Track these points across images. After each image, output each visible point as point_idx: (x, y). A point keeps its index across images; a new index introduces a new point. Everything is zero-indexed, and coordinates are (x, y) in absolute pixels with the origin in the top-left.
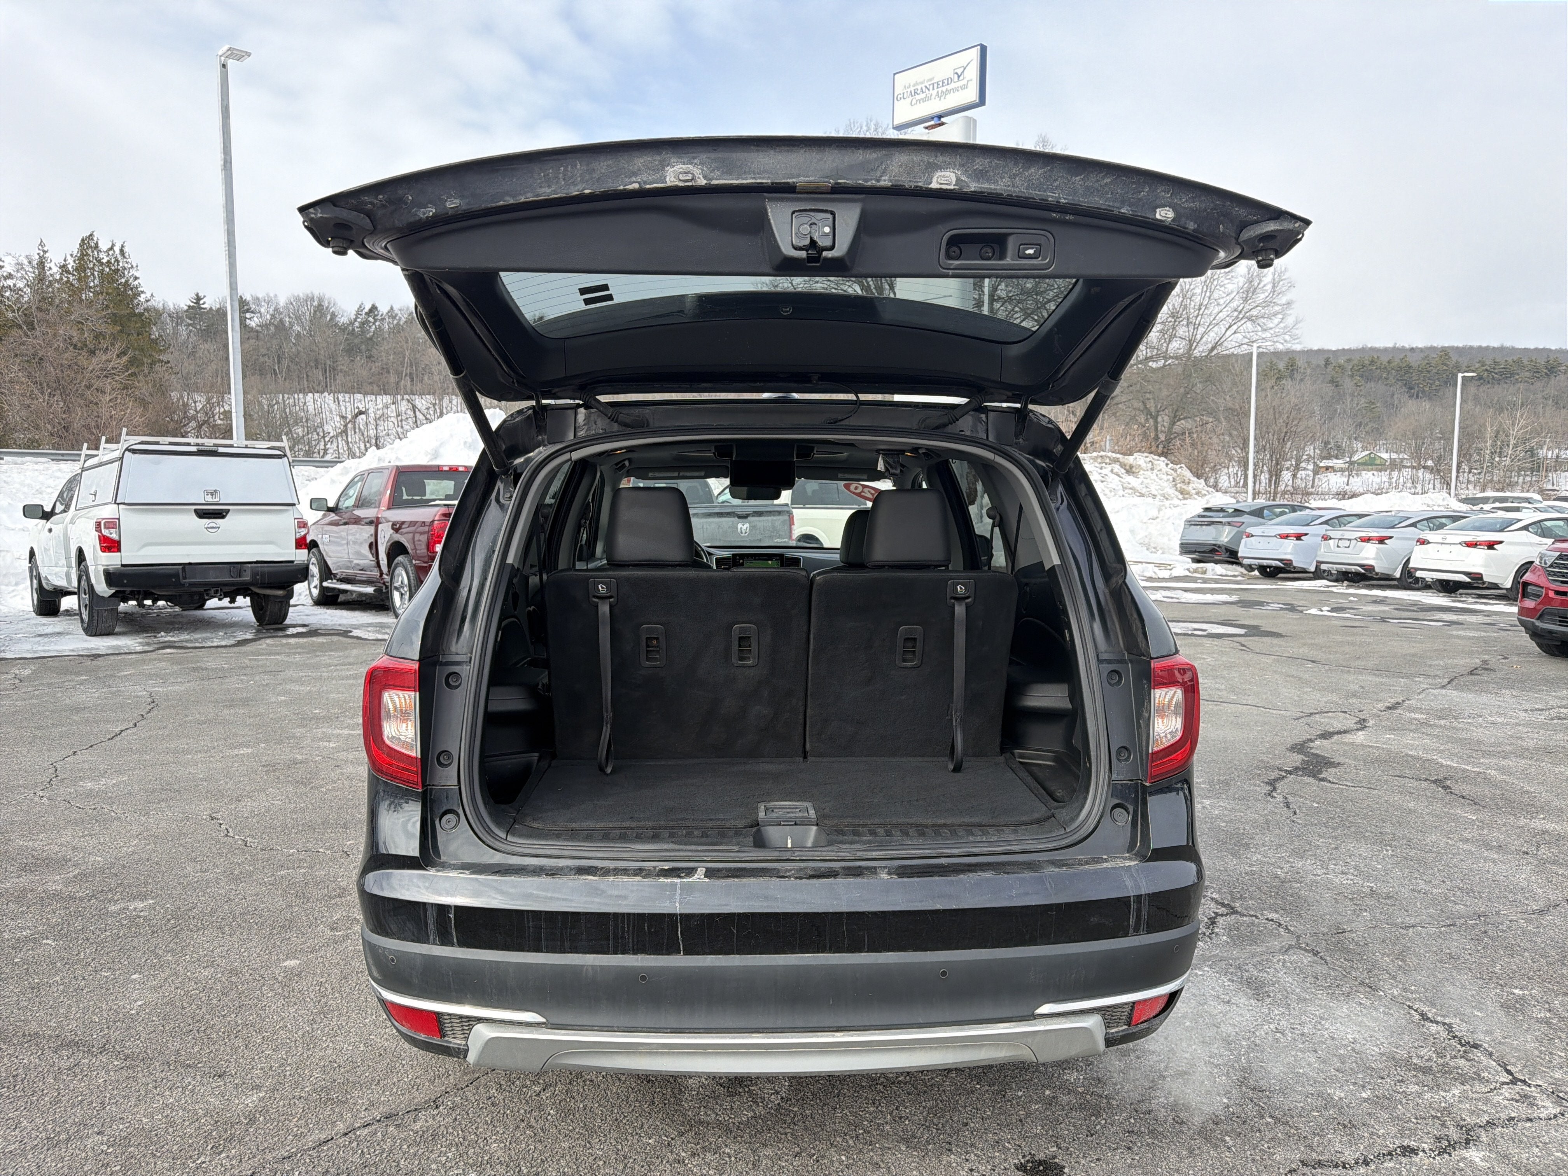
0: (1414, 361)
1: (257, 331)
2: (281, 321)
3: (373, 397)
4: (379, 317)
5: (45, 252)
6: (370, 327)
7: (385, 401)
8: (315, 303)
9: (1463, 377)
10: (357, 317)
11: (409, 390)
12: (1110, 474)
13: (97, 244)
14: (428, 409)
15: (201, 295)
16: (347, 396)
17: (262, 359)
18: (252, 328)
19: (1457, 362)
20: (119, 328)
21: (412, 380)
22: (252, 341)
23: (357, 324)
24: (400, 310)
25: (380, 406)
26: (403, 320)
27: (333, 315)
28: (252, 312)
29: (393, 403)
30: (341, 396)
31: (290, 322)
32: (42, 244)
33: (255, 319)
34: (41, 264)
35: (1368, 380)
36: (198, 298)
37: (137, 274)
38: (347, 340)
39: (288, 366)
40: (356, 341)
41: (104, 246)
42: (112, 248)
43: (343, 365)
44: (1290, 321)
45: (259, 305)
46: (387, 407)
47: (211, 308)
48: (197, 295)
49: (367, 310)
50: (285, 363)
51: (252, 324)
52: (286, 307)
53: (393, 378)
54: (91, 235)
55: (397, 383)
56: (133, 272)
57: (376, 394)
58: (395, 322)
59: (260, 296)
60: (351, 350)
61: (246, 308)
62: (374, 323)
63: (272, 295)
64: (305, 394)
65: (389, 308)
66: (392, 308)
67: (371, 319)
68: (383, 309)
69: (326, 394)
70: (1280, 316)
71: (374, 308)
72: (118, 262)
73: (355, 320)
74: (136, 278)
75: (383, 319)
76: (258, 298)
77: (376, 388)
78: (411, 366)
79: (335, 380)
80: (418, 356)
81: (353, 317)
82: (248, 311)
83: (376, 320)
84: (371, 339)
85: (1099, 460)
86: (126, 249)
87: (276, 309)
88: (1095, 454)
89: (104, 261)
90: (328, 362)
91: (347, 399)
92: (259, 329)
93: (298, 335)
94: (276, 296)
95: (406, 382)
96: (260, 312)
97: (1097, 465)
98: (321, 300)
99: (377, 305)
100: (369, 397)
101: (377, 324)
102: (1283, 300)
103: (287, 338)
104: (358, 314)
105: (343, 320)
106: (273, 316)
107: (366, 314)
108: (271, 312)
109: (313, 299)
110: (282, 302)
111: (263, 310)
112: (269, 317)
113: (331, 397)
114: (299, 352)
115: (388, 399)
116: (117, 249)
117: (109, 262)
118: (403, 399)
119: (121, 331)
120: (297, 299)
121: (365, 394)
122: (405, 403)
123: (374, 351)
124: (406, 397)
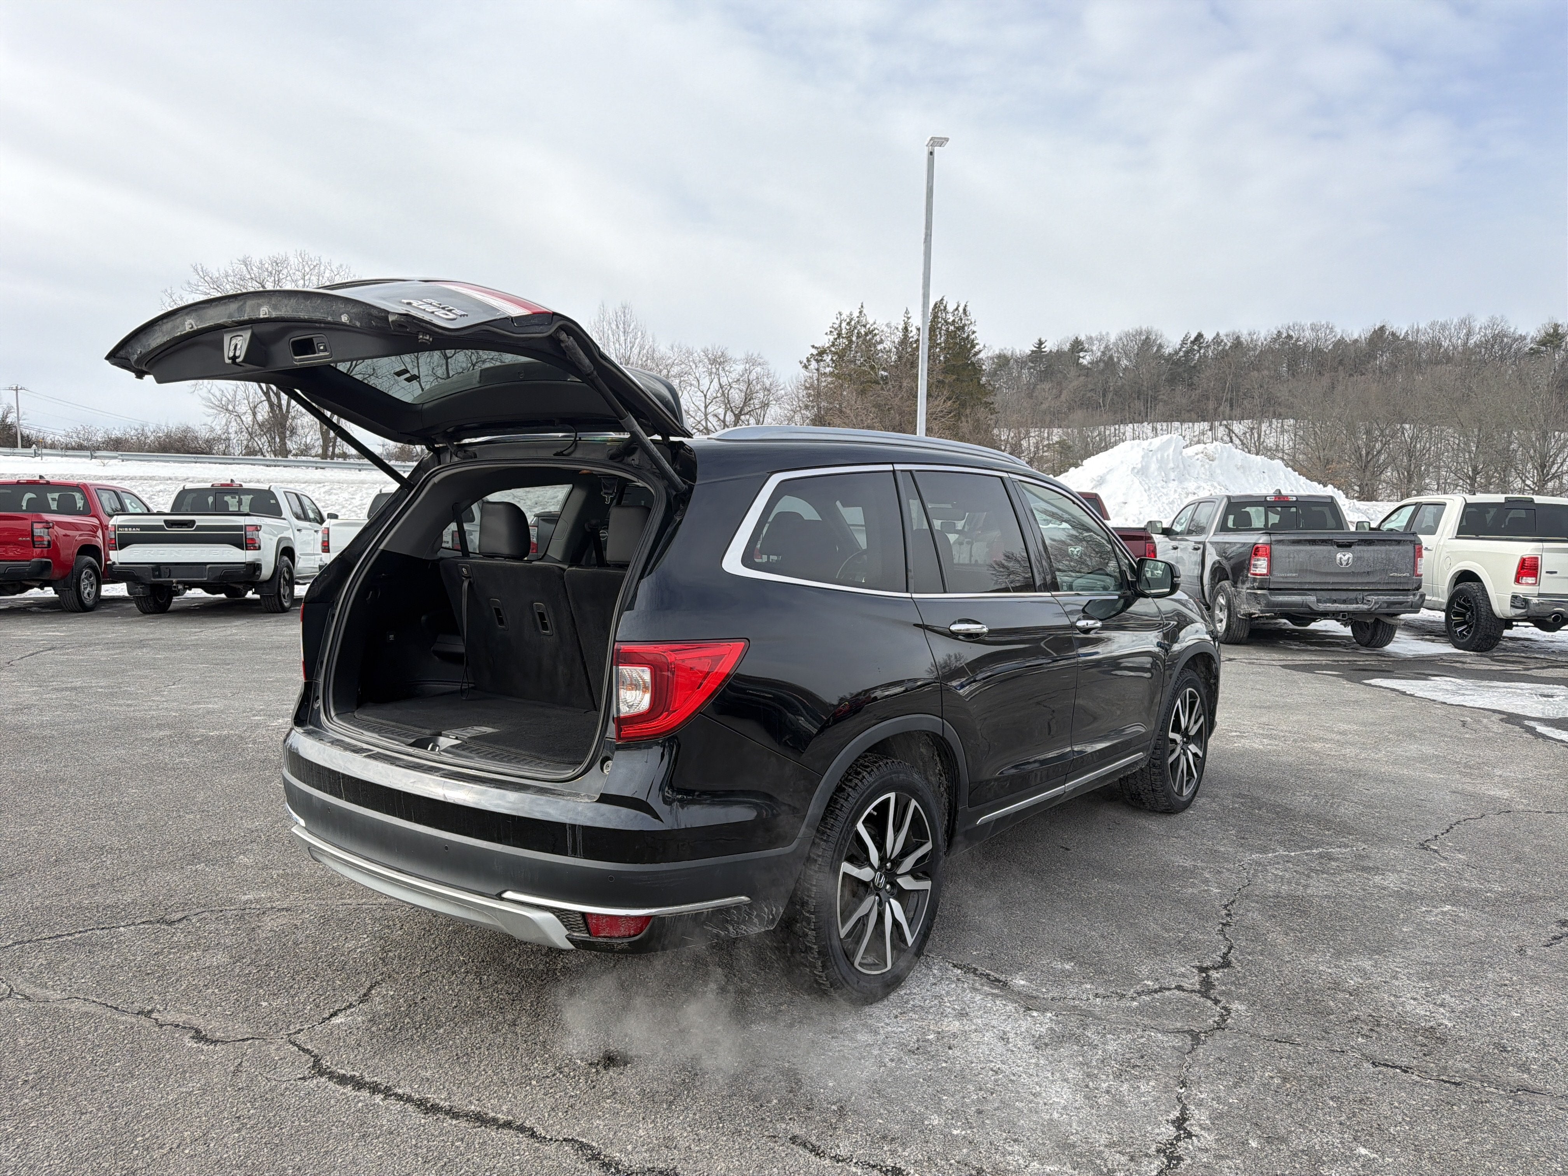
1: (1088, 368)
2: (1111, 358)
3: (1191, 424)
4: (1204, 345)
5: (908, 318)
6: (1194, 355)
7: (1202, 428)
8: (1143, 337)
10: (1182, 346)
11: (1227, 417)
13: (945, 307)
14: (1245, 434)
15: (1043, 340)
16: (1165, 424)
17: (1089, 394)
18: (1084, 366)
20: (954, 377)
21: (1231, 406)
22: (1082, 378)
23: (1181, 354)
24: (1227, 335)
25: (1197, 433)
26: (1229, 344)
27: (1160, 346)
28: (1086, 351)
29: (1211, 430)
30: (1159, 426)
31: (1118, 358)
32: (907, 312)
33: (1087, 357)
34: (906, 329)
36: (1041, 343)
37: (974, 329)
38: (1170, 369)
39: (1112, 399)
40: (1180, 370)
41: (950, 308)
42: (957, 309)
43: (1163, 394)
45: (1092, 344)
46: (1203, 433)
47: (1051, 351)
48: (1040, 340)
49: (1192, 338)
50: (1110, 396)
51: (1084, 362)
52: (1116, 344)
53: (1211, 405)
54: (942, 300)
55: (1216, 409)
56: (972, 328)
57: (1193, 422)
58: (1220, 348)
59: (1093, 335)
60: (1173, 380)
61: (1080, 347)
62: (1199, 351)
63: (1104, 333)
64: (1126, 424)
65: (1215, 335)
66: (1218, 334)
67: (1196, 347)
68: (1209, 336)
69: (1145, 424)
71: (1200, 336)
72: (961, 319)
73: (1180, 350)
74: (974, 332)
75: (1208, 346)
76: (1091, 338)
77: (1194, 416)
78: (1232, 392)
79: (1155, 410)
80: (1240, 380)
81: (1178, 346)
82: (1082, 350)
83: (1200, 348)
84: (1194, 367)
86: (968, 309)
87: (1107, 347)
89: (950, 321)
90: (1150, 393)
91: (1165, 427)
92: (1089, 366)
93: (1126, 369)
94: (1108, 334)
95: (1225, 408)
96: (1092, 351)
98: (1149, 333)
99: (1203, 333)
100: (1186, 425)
101: (1202, 351)
103: (1114, 373)
104: (1184, 343)
105: (1167, 351)
106: (1103, 353)
107: (1192, 342)
108: (1102, 349)
109: (1141, 334)
110: (1113, 339)
111: (1095, 348)
112: (1099, 354)
113: (1150, 427)
114: (1123, 385)
115: (1205, 425)
116: (961, 309)
117: (954, 321)
118: (1221, 425)
119: (958, 379)
120: (1127, 335)
121: (1182, 421)
122: (1222, 429)
123: (1195, 378)
124: (1225, 422)
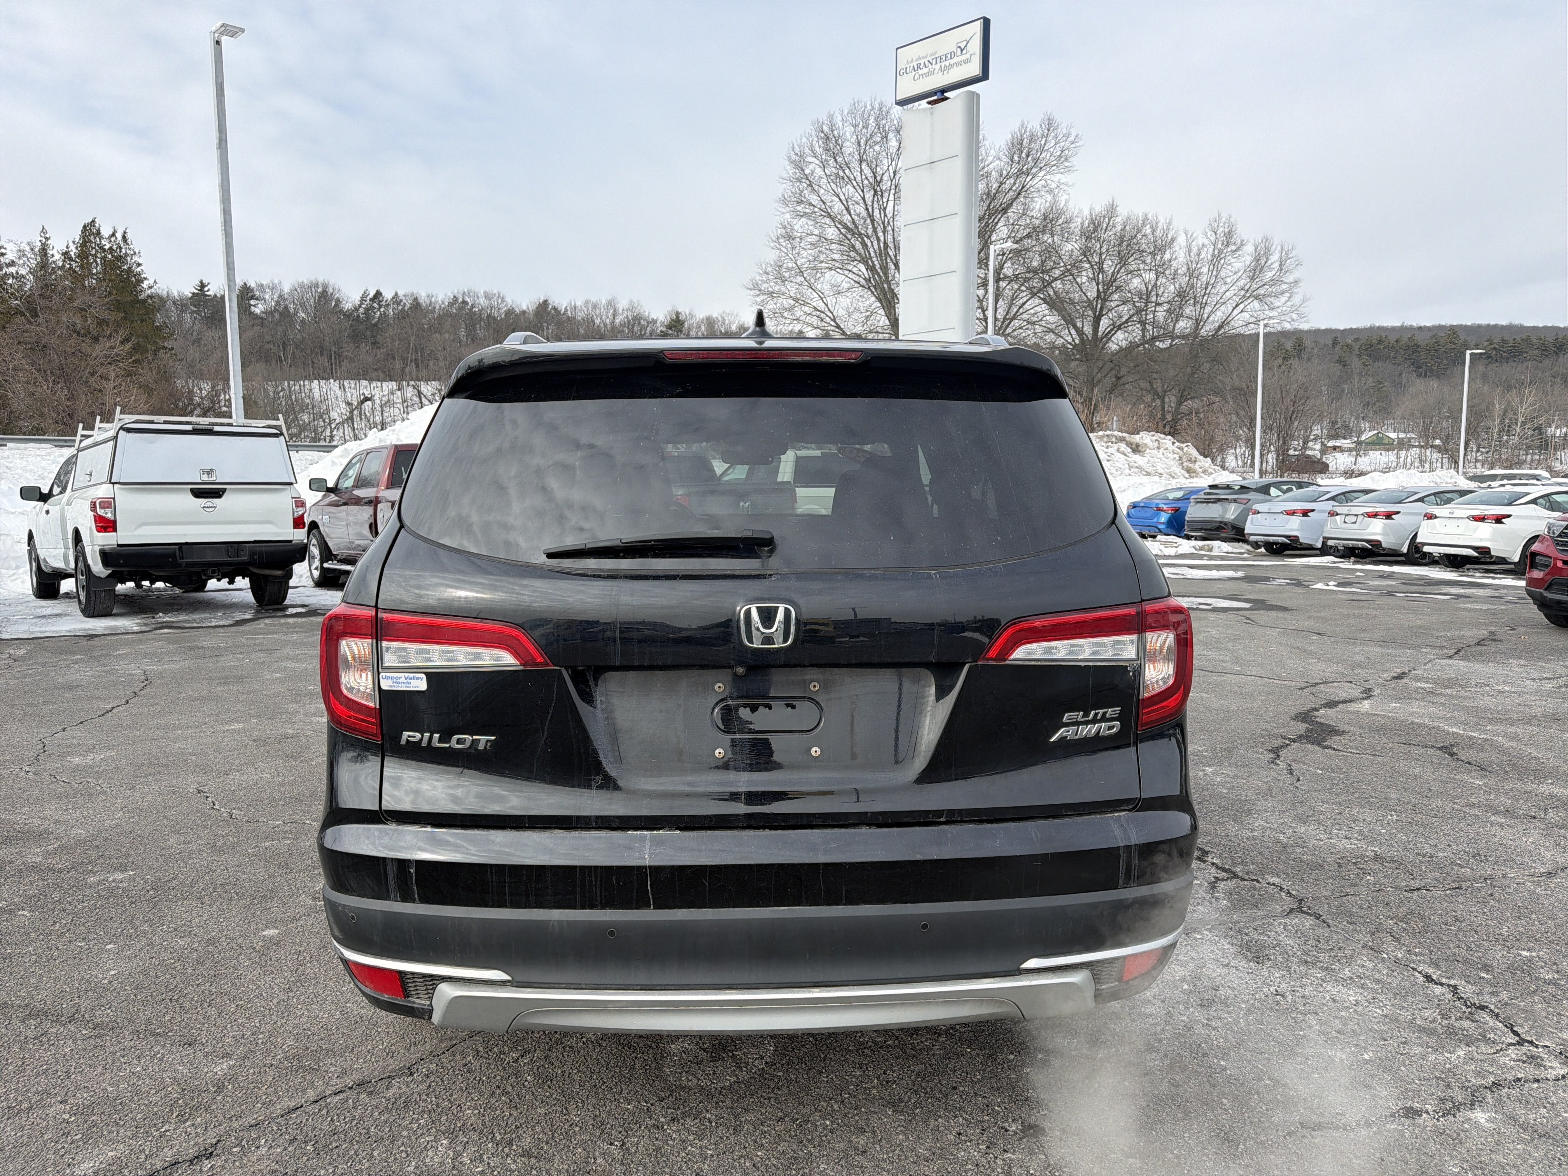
0: (1421, 339)
1: (262, 318)
2: (286, 308)
3: (379, 384)
4: (384, 303)
5: (47, 239)
6: (375, 313)
7: (390, 387)
8: (320, 290)
9: (1471, 354)
10: (361, 304)
11: (414, 377)
12: (1117, 454)
13: (98, 231)
14: (434, 394)
15: (205, 282)
16: (352, 382)
17: (267, 346)
18: (257, 315)
19: (1466, 341)
20: (122, 315)
21: (417, 366)
22: (257, 328)
23: (361, 310)
24: (405, 296)
25: (386, 393)
26: (408, 305)
27: (338, 301)
28: (257, 299)
29: (399, 389)
30: (346, 383)
31: (295, 309)
32: (43, 231)
33: (260, 306)
34: (44, 251)
35: (1376, 359)
36: (202, 285)
37: (140, 261)
38: (351, 326)
39: (294, 353)
40: (361, 327)
41: (106, 232)
42: (113, 235)
43: (348, 351)
44: (1297, 299)
45: (264, 292)
46: (392, 393)
47: (215, 295)
48: (201, 282)
49: (371, 296)
50: (290, 349)
51: (257, 311)
52: (291, 293)
53: (398, 365)
54: (93, 221)
55: (403, 369)
56: (135, 258)
57: (382, 381)
58: (400, 308)
59: (264, 283)
60: (356, 337)
61: (250, 294)
62: (379, 309)
63: (276, 282)
64: (311, 380)
65: (393, 294)
66: (396, 294)
67: (376, 305)
68: (388, 295)
69: (332, 381)
70: (1288, 295)
71: (378, 294)
72: (121, 248)
73: (360, 306)
74: (139, 265)
75: (387, 305)
76: (262, 285)
77: (381, 375)
78: (417, 353)
79: (340, 367)
80: (423, 342)
81: (357, 303)
82: (252, 297)
83: (380, 306)
84: (376, 325)
85: (1105, 439)
86: (128, 236)
87: (280, 296)
88: (1101, 433)
89: (107, 247)
90: (333, 349)
91: (353, 386)
92: (263, 315)
93: (303, 322)
94: (280, 282)
95: (411, 368)
96: (264, 299)
97: (1103, 444)
98: (325, 286)
99: (382, 291)
100: (374, 384)
101: (382, 310)
102: (1290, 278)
103: (292, 325)
104: (363, 299)
105: (347, 306)
106: (277, 302)
107: (371, 300)
108: (276, 297)
109: (317, 285)
110: (286, 289)
111: (267, 297)
112: (273, 303)
113: (337, 384)
114: (304, 339)
115: (393, 385)
116: (119, 236)
117: (111, 249)
118: (408, 385)
119: (125, 318)
120: (302, 286)
121: (371, 380)
122: (410, 389)
123: (379, 337)
124: (412, 383)
